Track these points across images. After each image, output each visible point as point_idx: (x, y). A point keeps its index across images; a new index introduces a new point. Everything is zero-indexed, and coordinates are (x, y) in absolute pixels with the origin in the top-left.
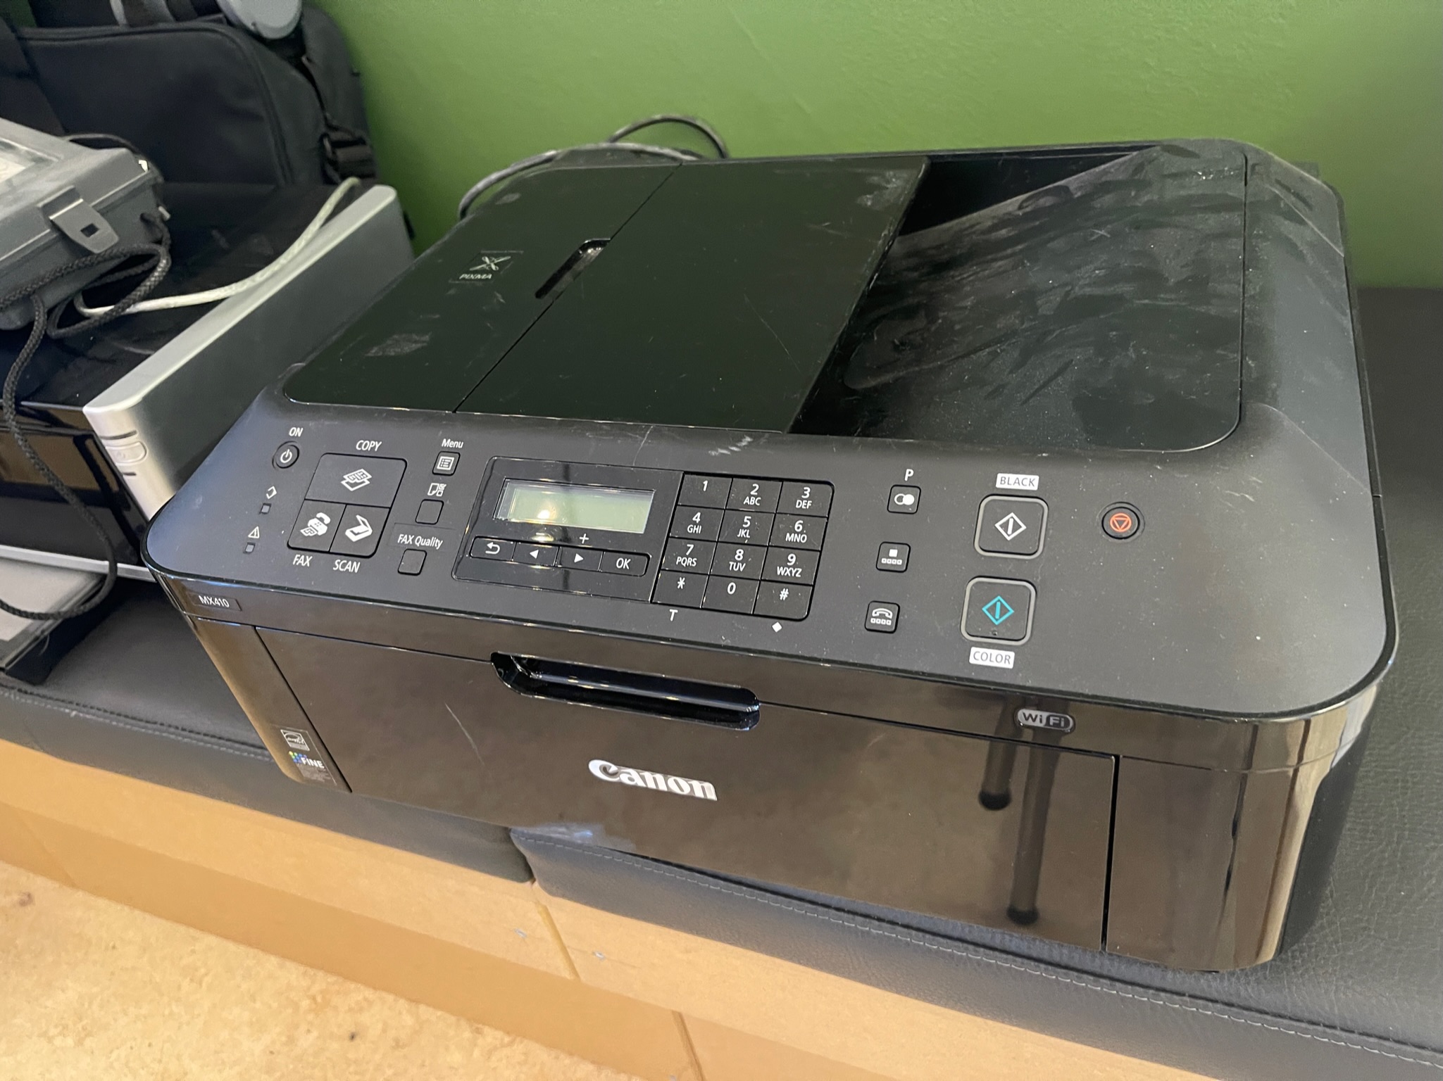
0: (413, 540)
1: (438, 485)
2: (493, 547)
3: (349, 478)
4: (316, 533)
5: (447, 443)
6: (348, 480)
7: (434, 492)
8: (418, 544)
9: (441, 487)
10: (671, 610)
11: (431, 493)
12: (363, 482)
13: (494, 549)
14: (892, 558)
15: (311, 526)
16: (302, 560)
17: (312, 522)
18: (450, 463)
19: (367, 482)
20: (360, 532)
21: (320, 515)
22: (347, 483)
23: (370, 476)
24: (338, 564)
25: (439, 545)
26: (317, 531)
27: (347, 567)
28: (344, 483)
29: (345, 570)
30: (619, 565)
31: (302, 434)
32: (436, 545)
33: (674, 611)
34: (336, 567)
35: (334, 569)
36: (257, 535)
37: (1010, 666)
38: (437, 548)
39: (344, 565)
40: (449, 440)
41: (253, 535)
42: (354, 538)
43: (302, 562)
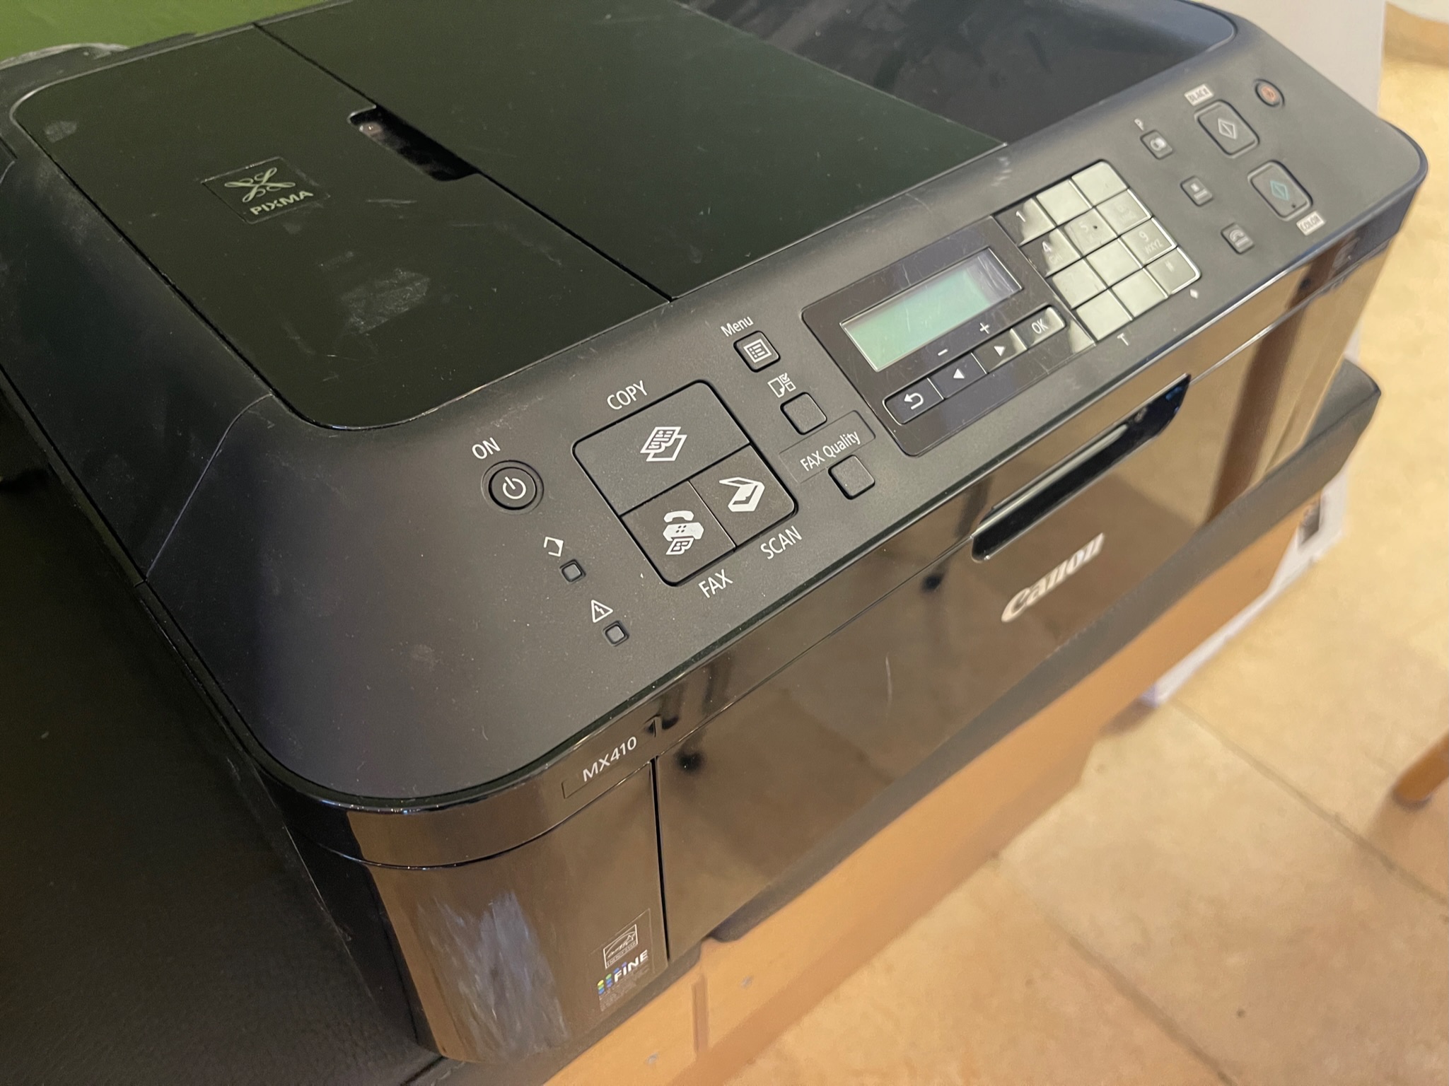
0: (822, 455)
1: (777, 379)
2: (912, 399)
3: (651, 450)
4: (692, 540)
5: (730, 329)
6: (652, 453)
7: (782, 390)
8: (832, 455)
9: (784, 379)
10: (1118, 337)
11: (780, 393)
12: (677, 441)
13: (916, 400)
14: (1199, 192)
15: (673, 538)
16: (715, 583)
17: (669, 533)
18: (762, 347)
19: (684, 437)
20: (749, 495)
21: (668, 518)
22: (655, 456)
23: (678, 429)
24: (767, 548)
25: (857, 439)
26: (692, 537)
27: (783, 544)
28: (650, 459)
29: (784, 548)
30: (1038, 331)
31: (500, 448)
32: (854, 442)
33: (1121, 336)
34: (770, 554)
35: (769, 558)
36: (606, 611)
37: (1322, 222)
38: (859, 443)
39: (777, 545)
40: (728, 325)
41: (598, 614)
42: (751, 507)
43: (718, 585)
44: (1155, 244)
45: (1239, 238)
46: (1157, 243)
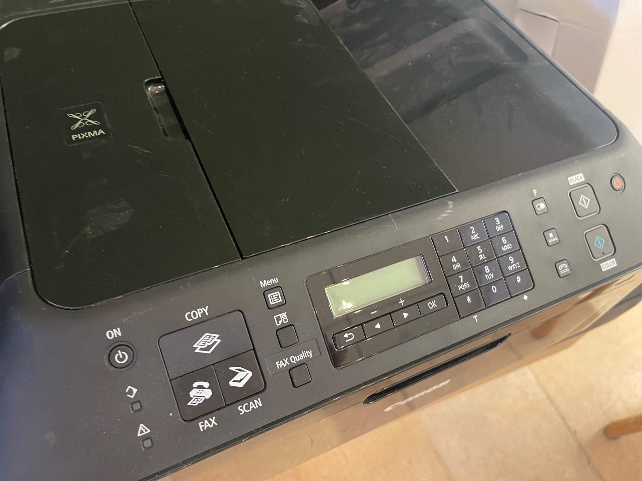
0: (289, 361)
1: (280, 315)
2: (348, 336)
3: (199, 346)
4: (203, 399)
5: (264, 284)
6: (199, 347)
7: (280, 322)
8: (294, 362)
9: (283, 316)
10: (474, 317)
11: (278, 323)
12: (215, 342)
13: (350, 337)
14: (552, 238)
15: (194, 396)
16: (205, 425)
17: (192, 393)
18: (278, 297)
19: (219, 341)
20: (242, 378)
21: (196, 384)
22: (201, 349)
23: (217, 336)
24: (242, 409)
25: (311, 354)
26: (204, 397)
27: (251, 407)
28: (197, 351)
29: (251, 410)
30: (431, 307)
31: (122, 334)
32: (308, 356)
33: (475, 317)
34: (241, 412)
35: (241, 414)
36: (146, 431)
37: (615, 265)
38: (311, 357)
39: (248, 407)
40: (265, 281)
41: (142, 432)
42: (241, 385)
43: (209, 425)
44: (516, 266)
45: (564, 268)
46: (517, 264)
